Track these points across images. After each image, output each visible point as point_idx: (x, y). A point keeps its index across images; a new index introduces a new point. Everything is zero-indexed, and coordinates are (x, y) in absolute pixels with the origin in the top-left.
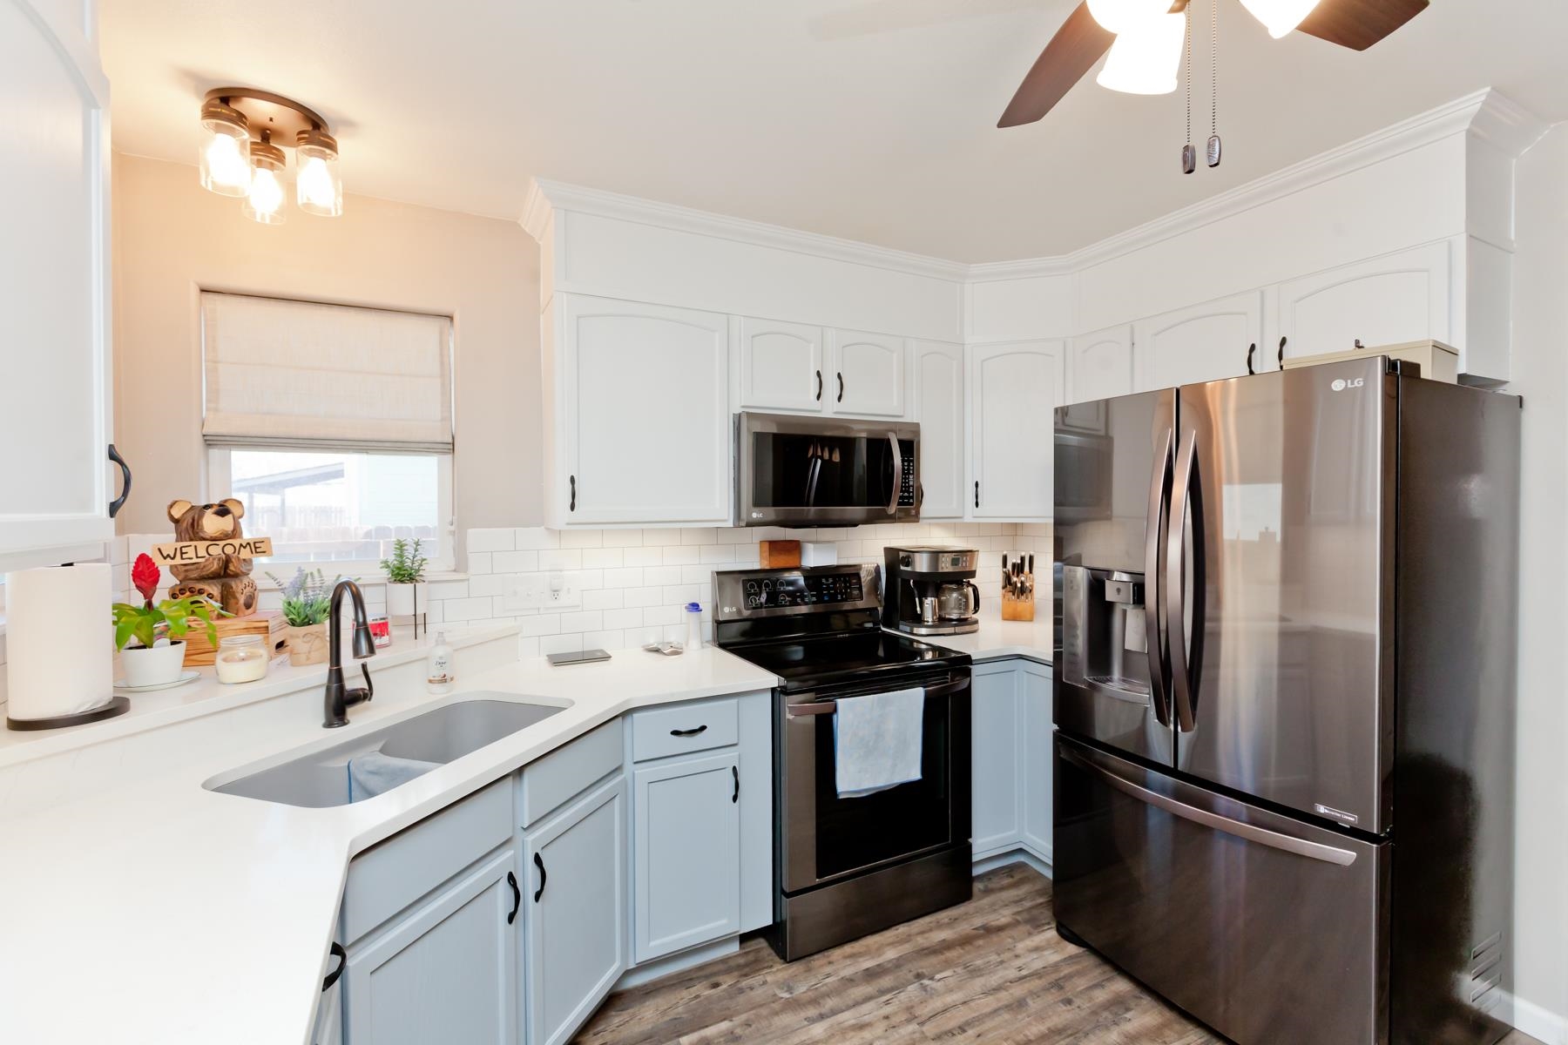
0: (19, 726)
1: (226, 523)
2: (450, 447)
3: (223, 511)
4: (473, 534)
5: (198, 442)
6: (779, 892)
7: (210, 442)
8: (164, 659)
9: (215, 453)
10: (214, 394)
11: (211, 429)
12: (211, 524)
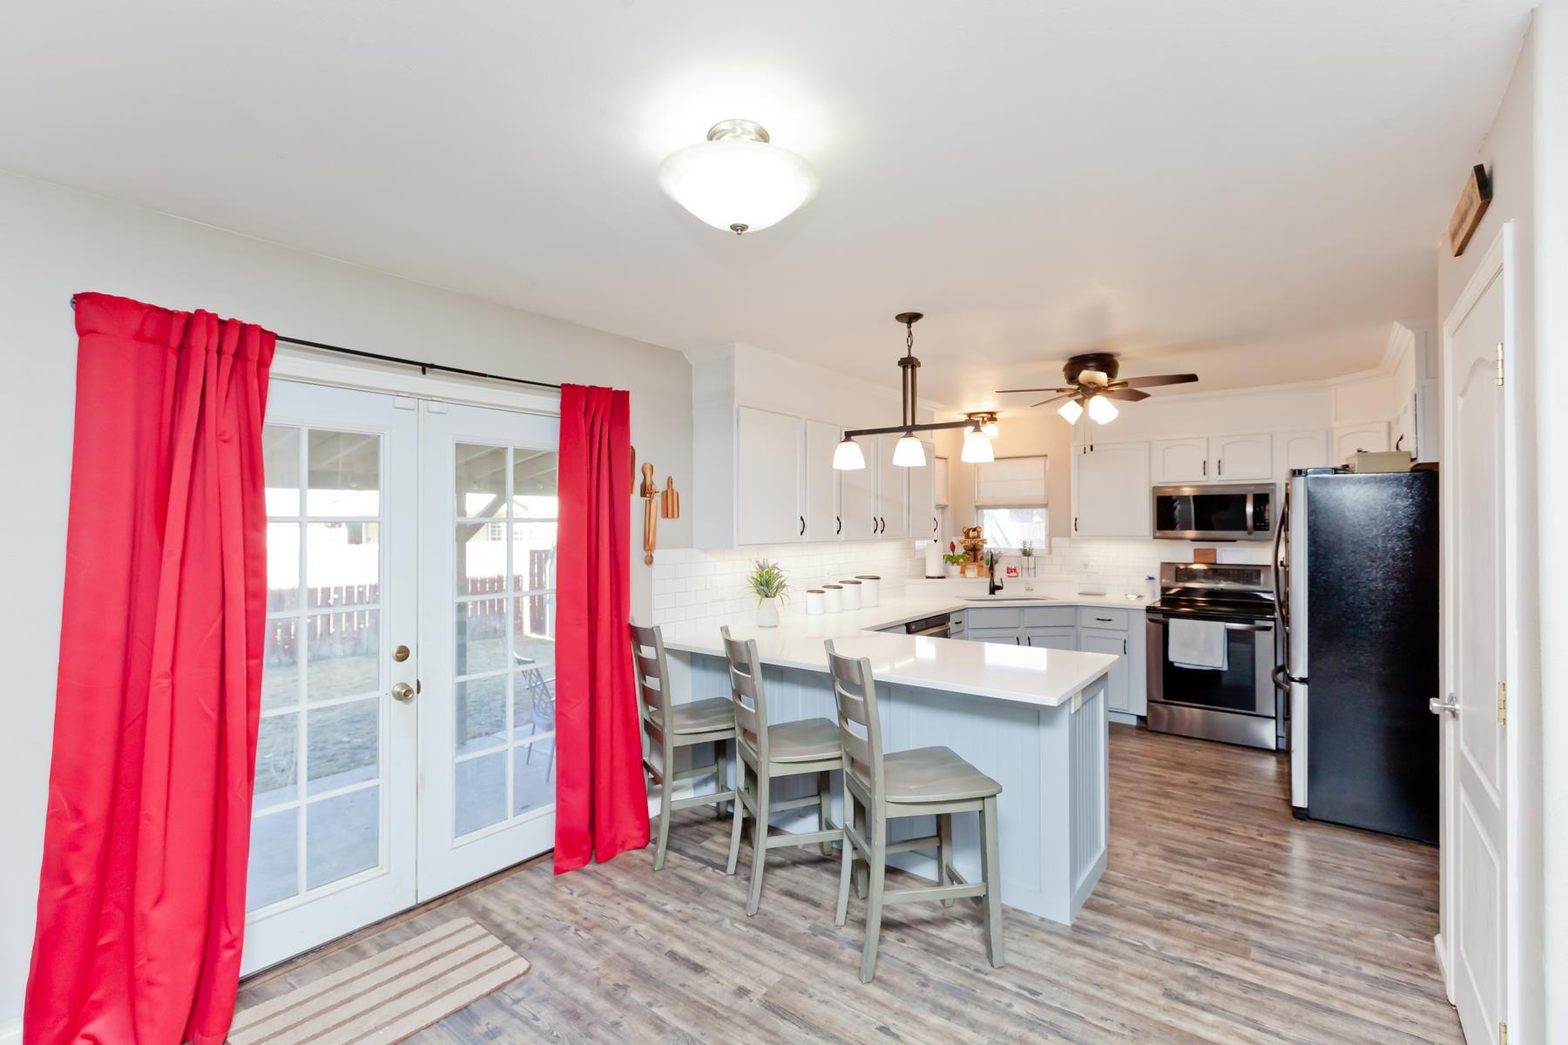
0: (928, 577)
1: (975, 534)
2: (1045, 506)
3: (974, 530)
4: (1054, 539)
5: (974, 508)
6: (1150, 701)
7: (978, 508)
8: (956, 569)
9: (980, 511)
10: (979, 493)
11: (978, 504)
12: (972, 534)
